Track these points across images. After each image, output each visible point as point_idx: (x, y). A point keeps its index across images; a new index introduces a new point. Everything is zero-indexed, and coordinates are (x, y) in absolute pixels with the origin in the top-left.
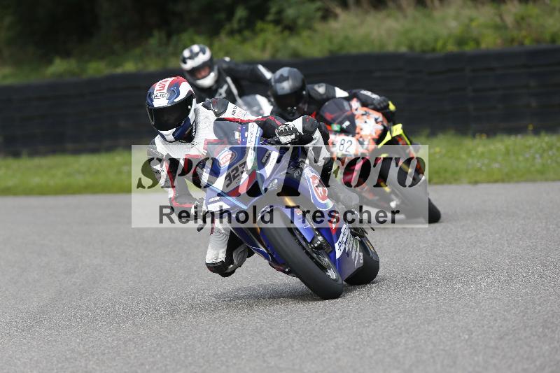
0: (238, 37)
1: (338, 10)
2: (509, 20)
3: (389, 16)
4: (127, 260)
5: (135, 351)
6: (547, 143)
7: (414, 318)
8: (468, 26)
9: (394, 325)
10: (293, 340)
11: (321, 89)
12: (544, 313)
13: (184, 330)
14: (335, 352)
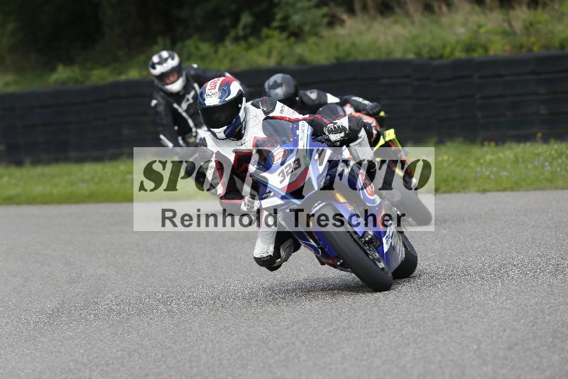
0: (243, 44)
1: (345, 17)
2: (518, 26)
3: (396, 22)
4: (131, 269)
5: (140, 361)
6: (556, 151)
7: (422, 328)
8: (477, 32)
9: (402, 335)
10: (300, 350)
11: (313, 95)
12: (554, 323)
13: (188, 340)
14: (342, 363)
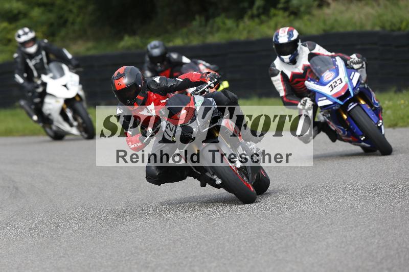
0: (257, 20)
7: (384, 225)
